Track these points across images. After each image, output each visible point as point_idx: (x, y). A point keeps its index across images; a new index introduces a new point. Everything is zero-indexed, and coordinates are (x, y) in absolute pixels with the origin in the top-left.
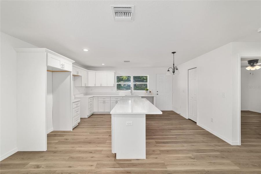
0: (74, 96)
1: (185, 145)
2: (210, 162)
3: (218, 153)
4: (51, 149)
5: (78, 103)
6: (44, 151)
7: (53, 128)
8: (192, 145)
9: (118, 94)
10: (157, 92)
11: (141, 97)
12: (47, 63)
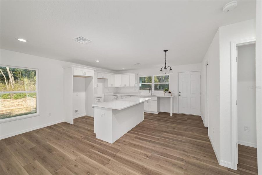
0: (104, 94)
1: (157, 146)
2: (159, 164)
3: (183, 163)
4: (75, 124)
5: (100, 98)
6: (72, 124)
7: (85, 114)
8: (165, 149)
9: (140, 94)
10: (180, 92)
11: (157, 97)
12: (73, 73)
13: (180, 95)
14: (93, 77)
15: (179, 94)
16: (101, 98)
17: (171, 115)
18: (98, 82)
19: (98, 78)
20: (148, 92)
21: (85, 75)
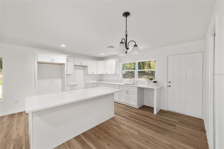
10: (170, 82)
11: (137, 88)
12: (37, 60)
13: (170, 86)
14: (65, 64)
15: (169, 84)
16: (75, 86)
17: (155, 113)
18: (75, 69)
19: (74, 65)
20: (129, 80)
21: (53, 62)
